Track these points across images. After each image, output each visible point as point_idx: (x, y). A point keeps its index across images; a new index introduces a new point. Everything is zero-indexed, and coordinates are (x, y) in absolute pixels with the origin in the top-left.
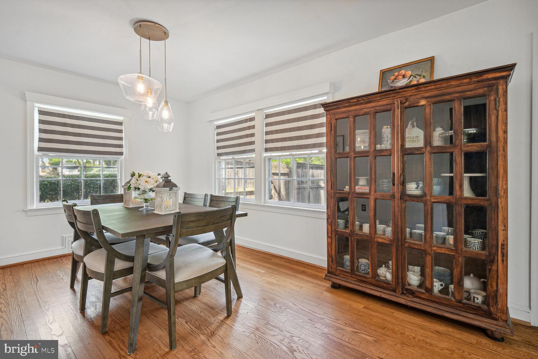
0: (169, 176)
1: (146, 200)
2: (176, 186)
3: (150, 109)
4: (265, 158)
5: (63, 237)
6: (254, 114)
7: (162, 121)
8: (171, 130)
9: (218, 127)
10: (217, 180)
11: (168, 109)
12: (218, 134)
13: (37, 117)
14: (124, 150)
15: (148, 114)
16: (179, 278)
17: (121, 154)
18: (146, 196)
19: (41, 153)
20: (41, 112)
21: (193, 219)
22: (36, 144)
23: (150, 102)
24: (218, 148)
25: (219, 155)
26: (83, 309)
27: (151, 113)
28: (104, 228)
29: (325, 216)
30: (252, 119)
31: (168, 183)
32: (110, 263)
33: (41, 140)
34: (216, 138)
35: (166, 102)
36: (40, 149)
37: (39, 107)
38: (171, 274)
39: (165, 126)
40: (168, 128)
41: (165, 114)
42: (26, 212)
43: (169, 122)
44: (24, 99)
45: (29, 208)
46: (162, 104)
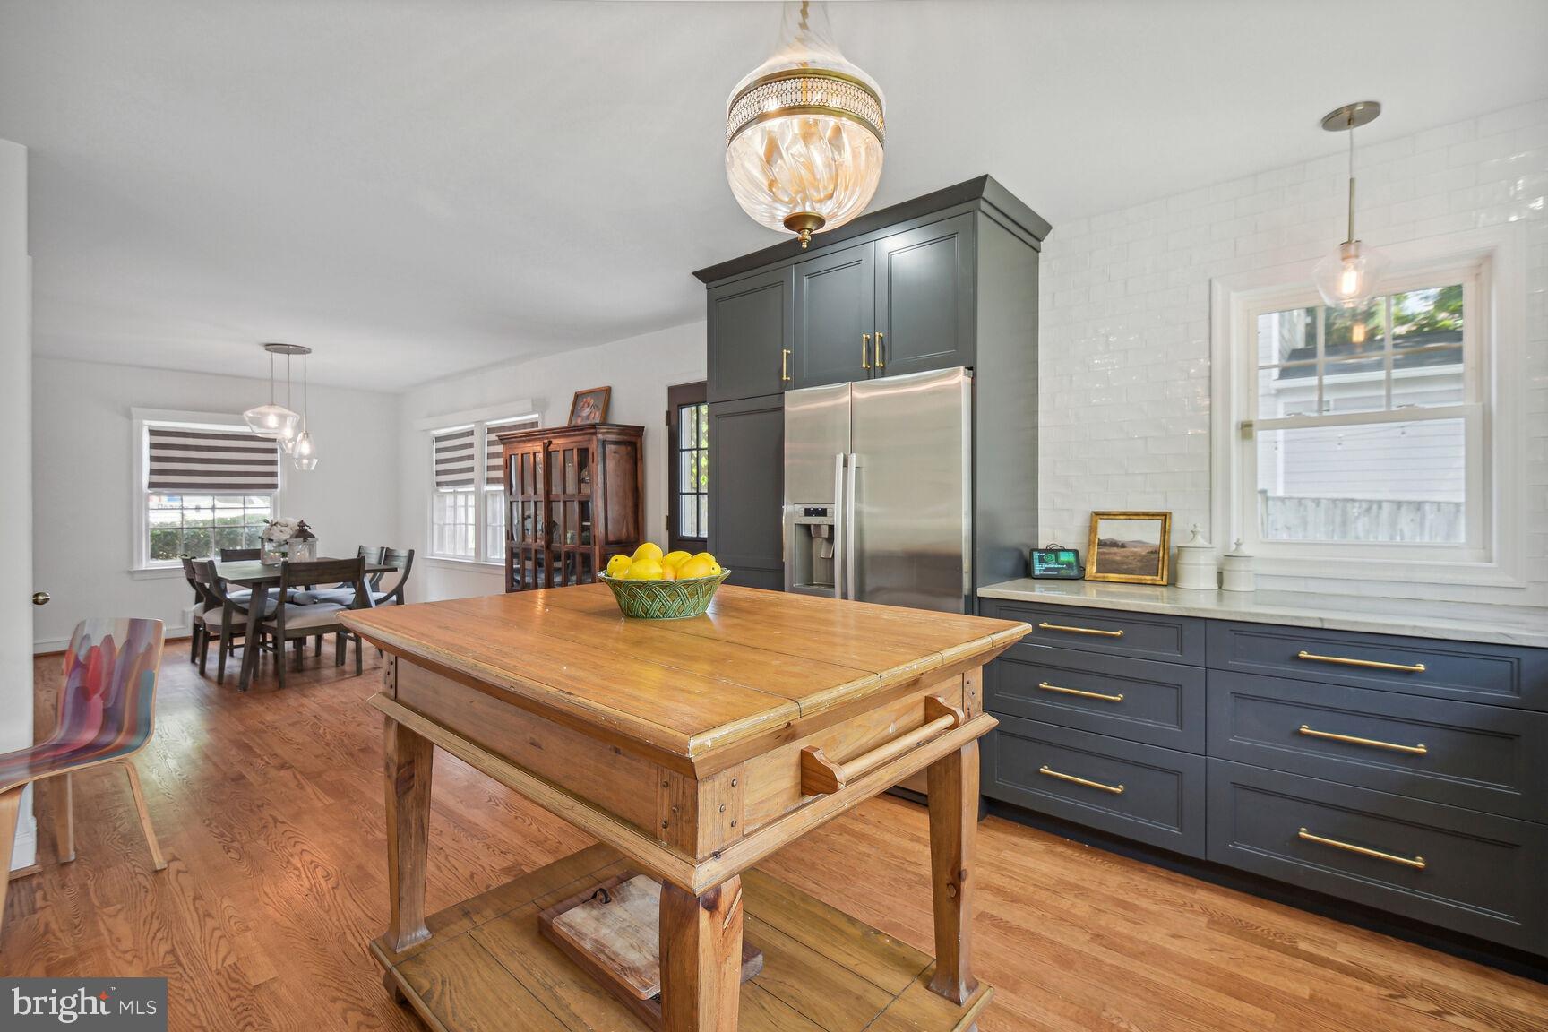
0: (305, 525)
1: (282, 554)
2: (312, 536)
3: (290, 441)
4: (487, 492)
5: (183, 612)
6: (473, 425)
7: (302, 457)
8: (313, 468)
9: (438, 439)
10: (435, 527)
11: (310, 442)
12: (438, 451)
13: (146, 439)
14: (279, 480)
15: (288, 443)
16: (290, 625)
17: (274, 486)
18: (282, 549)
19: (152, 491)
20: (153, 433)
21: (305, 568)
22: (145, 478)
23: (288, 433)
24: (438, 473)
25: (439, 484)
26: (202, 673)
27: (290, 445)
28: (220, 579)
29: (504, 572)
30: (471, 433)
31: (303, 533)
32: (227, 616)
33: (153, 472)
34: (435, 457)
35: (306, 434)
36: (152, 485)
37: (149, 426)
38: (282, 623)
39: (305, 461)
40: (309, 465)
41: (305, 448)
42: (131, 573)
43: (310, 458)
44: (129, 416)
45: (136, 568)
46: (300, 436)
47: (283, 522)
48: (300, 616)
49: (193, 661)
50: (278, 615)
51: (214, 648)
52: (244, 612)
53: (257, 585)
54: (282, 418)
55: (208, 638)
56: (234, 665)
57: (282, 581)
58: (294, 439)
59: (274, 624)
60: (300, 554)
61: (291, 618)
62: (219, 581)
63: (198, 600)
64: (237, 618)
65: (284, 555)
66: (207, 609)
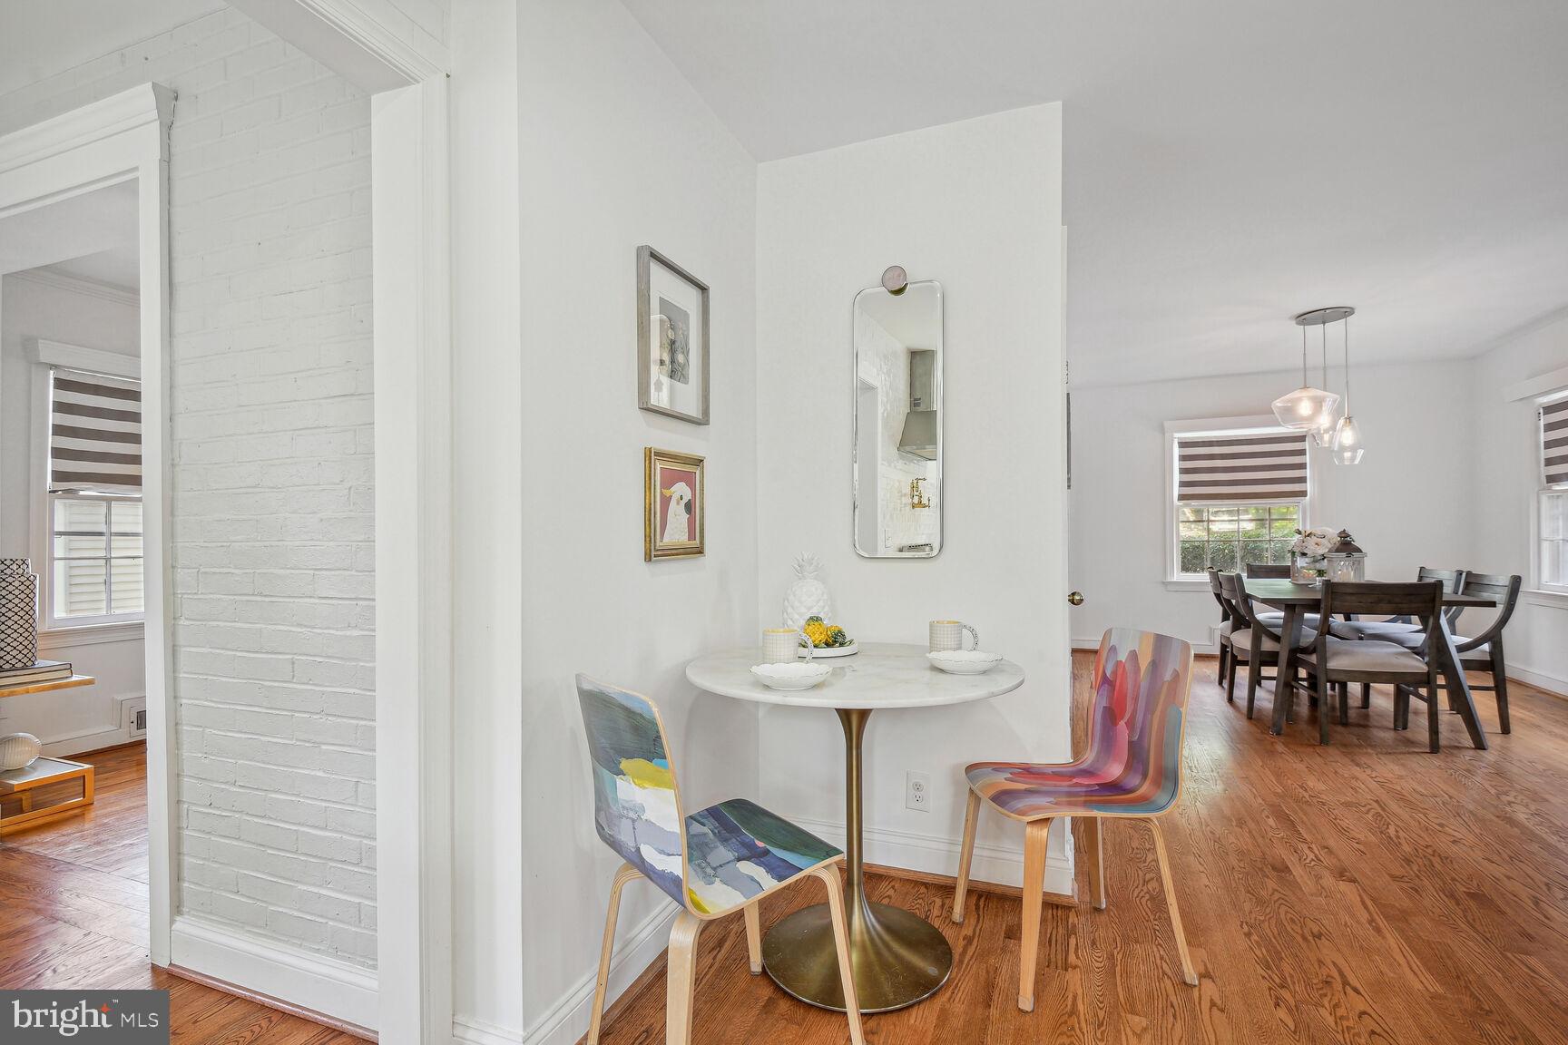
0: (1349, 536)
1: (1319, 571)
2: (1359, 550)
3: (1326, 431)
7: (1343, 449)
8: (1357, 462)
9: (1549, 410)
10: (1546, 544)
11: (1354, 428)
12: (1549, 427)
13: (1176, 451)
14: (1309, 486)
15: (1322, 438)
17: (1303, 494)
18: (1318, 566)
19: (1181, 503)
20: (1183, 445)
21: (1351, 591)
22: (1176, 491)
23: (1324, 421)
24: (1549, 462)
25: (1551, 479)
27: (1326, 437)
28: (1249, 596)
31: (1346, 546)
32: (1256, 641)
33: (1183, 484)
34: (1543, 437)
35: (1349, 419)
36: (1182, 497)
37: (1180, 439)
39: (1348, 454)
40: (1353, 459)
41: (1347, 437)
42: (1165, 584)
43: (1353, 449)
44: (1162, 430)
45: (1169, 579)
46: (1342, 421)
47: (1318, 531)
48: (1346, 653)
49: (1220, 683)
50: (1317, 648)
51: (1243, 674)
52: (1277, 638)
53: (1291, 607)
54: (1318, 403)
55: (1237, 662)
56: (1266, 698)
57: (1322, 606)
58: (1333, 428)
59: (1313, 659)
60: (1343, 572)
61: (1336, 654)
62: (1247, 598)
63: (1225, 618)
64: (1267, 645)
65: (1321, 573)
66: (1235, 628)
